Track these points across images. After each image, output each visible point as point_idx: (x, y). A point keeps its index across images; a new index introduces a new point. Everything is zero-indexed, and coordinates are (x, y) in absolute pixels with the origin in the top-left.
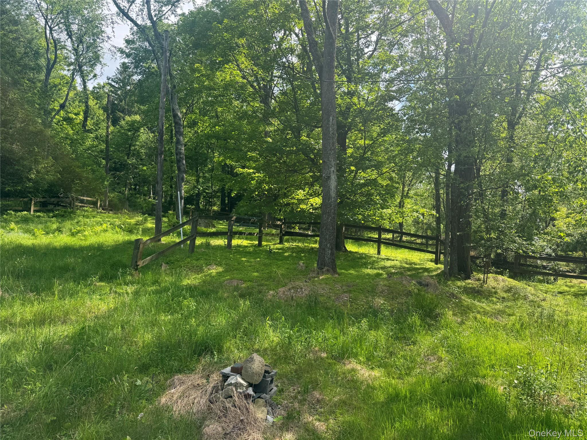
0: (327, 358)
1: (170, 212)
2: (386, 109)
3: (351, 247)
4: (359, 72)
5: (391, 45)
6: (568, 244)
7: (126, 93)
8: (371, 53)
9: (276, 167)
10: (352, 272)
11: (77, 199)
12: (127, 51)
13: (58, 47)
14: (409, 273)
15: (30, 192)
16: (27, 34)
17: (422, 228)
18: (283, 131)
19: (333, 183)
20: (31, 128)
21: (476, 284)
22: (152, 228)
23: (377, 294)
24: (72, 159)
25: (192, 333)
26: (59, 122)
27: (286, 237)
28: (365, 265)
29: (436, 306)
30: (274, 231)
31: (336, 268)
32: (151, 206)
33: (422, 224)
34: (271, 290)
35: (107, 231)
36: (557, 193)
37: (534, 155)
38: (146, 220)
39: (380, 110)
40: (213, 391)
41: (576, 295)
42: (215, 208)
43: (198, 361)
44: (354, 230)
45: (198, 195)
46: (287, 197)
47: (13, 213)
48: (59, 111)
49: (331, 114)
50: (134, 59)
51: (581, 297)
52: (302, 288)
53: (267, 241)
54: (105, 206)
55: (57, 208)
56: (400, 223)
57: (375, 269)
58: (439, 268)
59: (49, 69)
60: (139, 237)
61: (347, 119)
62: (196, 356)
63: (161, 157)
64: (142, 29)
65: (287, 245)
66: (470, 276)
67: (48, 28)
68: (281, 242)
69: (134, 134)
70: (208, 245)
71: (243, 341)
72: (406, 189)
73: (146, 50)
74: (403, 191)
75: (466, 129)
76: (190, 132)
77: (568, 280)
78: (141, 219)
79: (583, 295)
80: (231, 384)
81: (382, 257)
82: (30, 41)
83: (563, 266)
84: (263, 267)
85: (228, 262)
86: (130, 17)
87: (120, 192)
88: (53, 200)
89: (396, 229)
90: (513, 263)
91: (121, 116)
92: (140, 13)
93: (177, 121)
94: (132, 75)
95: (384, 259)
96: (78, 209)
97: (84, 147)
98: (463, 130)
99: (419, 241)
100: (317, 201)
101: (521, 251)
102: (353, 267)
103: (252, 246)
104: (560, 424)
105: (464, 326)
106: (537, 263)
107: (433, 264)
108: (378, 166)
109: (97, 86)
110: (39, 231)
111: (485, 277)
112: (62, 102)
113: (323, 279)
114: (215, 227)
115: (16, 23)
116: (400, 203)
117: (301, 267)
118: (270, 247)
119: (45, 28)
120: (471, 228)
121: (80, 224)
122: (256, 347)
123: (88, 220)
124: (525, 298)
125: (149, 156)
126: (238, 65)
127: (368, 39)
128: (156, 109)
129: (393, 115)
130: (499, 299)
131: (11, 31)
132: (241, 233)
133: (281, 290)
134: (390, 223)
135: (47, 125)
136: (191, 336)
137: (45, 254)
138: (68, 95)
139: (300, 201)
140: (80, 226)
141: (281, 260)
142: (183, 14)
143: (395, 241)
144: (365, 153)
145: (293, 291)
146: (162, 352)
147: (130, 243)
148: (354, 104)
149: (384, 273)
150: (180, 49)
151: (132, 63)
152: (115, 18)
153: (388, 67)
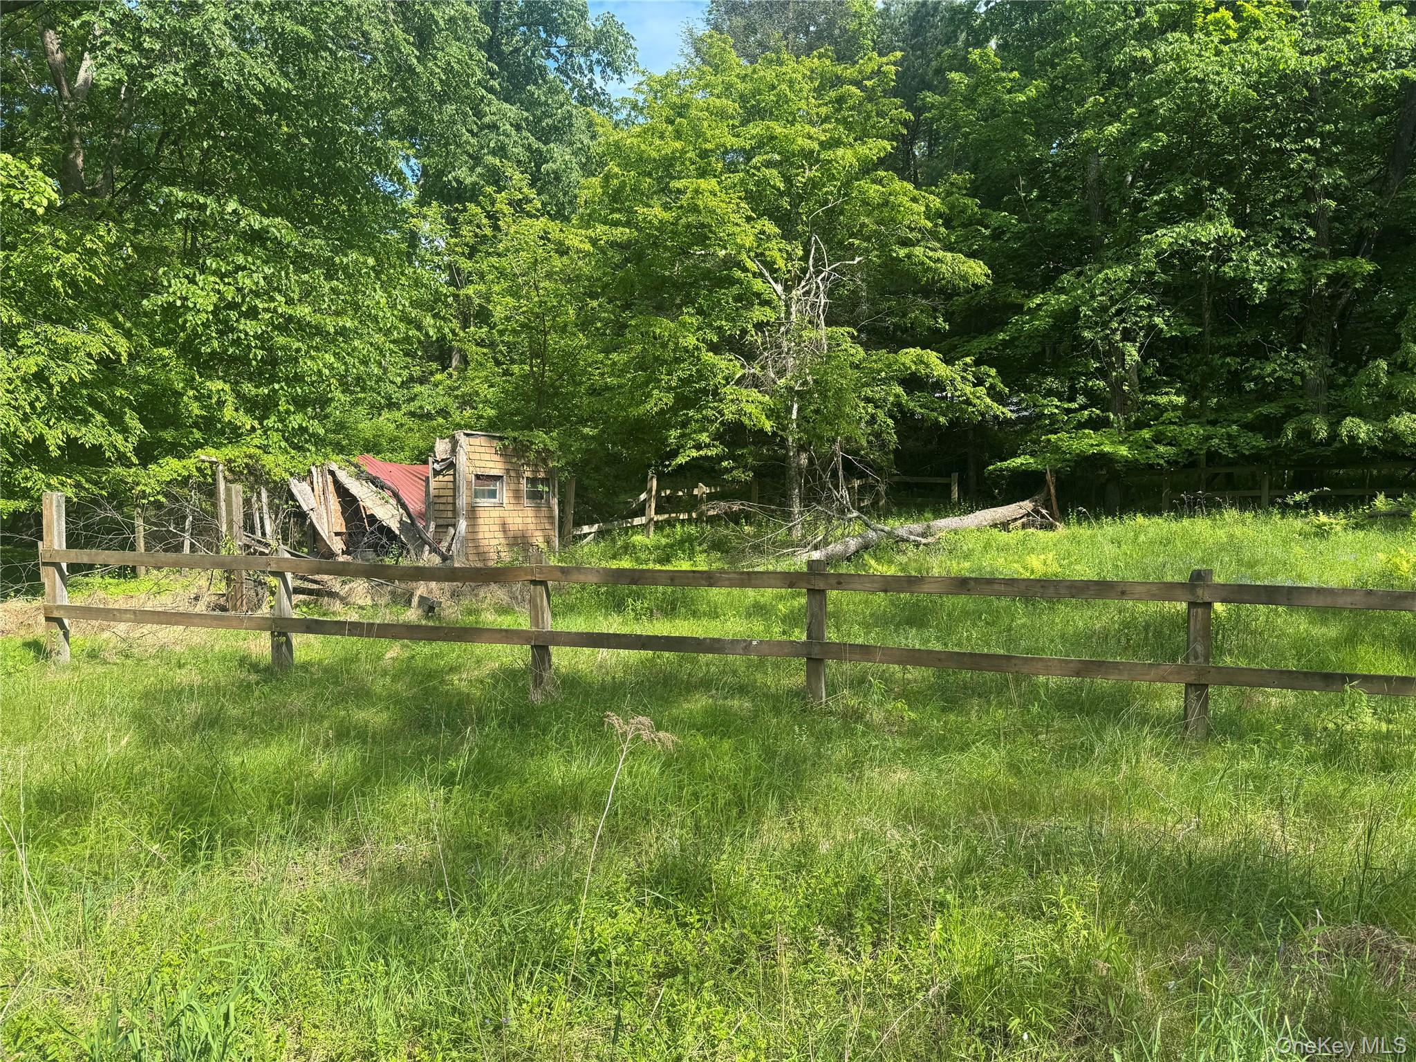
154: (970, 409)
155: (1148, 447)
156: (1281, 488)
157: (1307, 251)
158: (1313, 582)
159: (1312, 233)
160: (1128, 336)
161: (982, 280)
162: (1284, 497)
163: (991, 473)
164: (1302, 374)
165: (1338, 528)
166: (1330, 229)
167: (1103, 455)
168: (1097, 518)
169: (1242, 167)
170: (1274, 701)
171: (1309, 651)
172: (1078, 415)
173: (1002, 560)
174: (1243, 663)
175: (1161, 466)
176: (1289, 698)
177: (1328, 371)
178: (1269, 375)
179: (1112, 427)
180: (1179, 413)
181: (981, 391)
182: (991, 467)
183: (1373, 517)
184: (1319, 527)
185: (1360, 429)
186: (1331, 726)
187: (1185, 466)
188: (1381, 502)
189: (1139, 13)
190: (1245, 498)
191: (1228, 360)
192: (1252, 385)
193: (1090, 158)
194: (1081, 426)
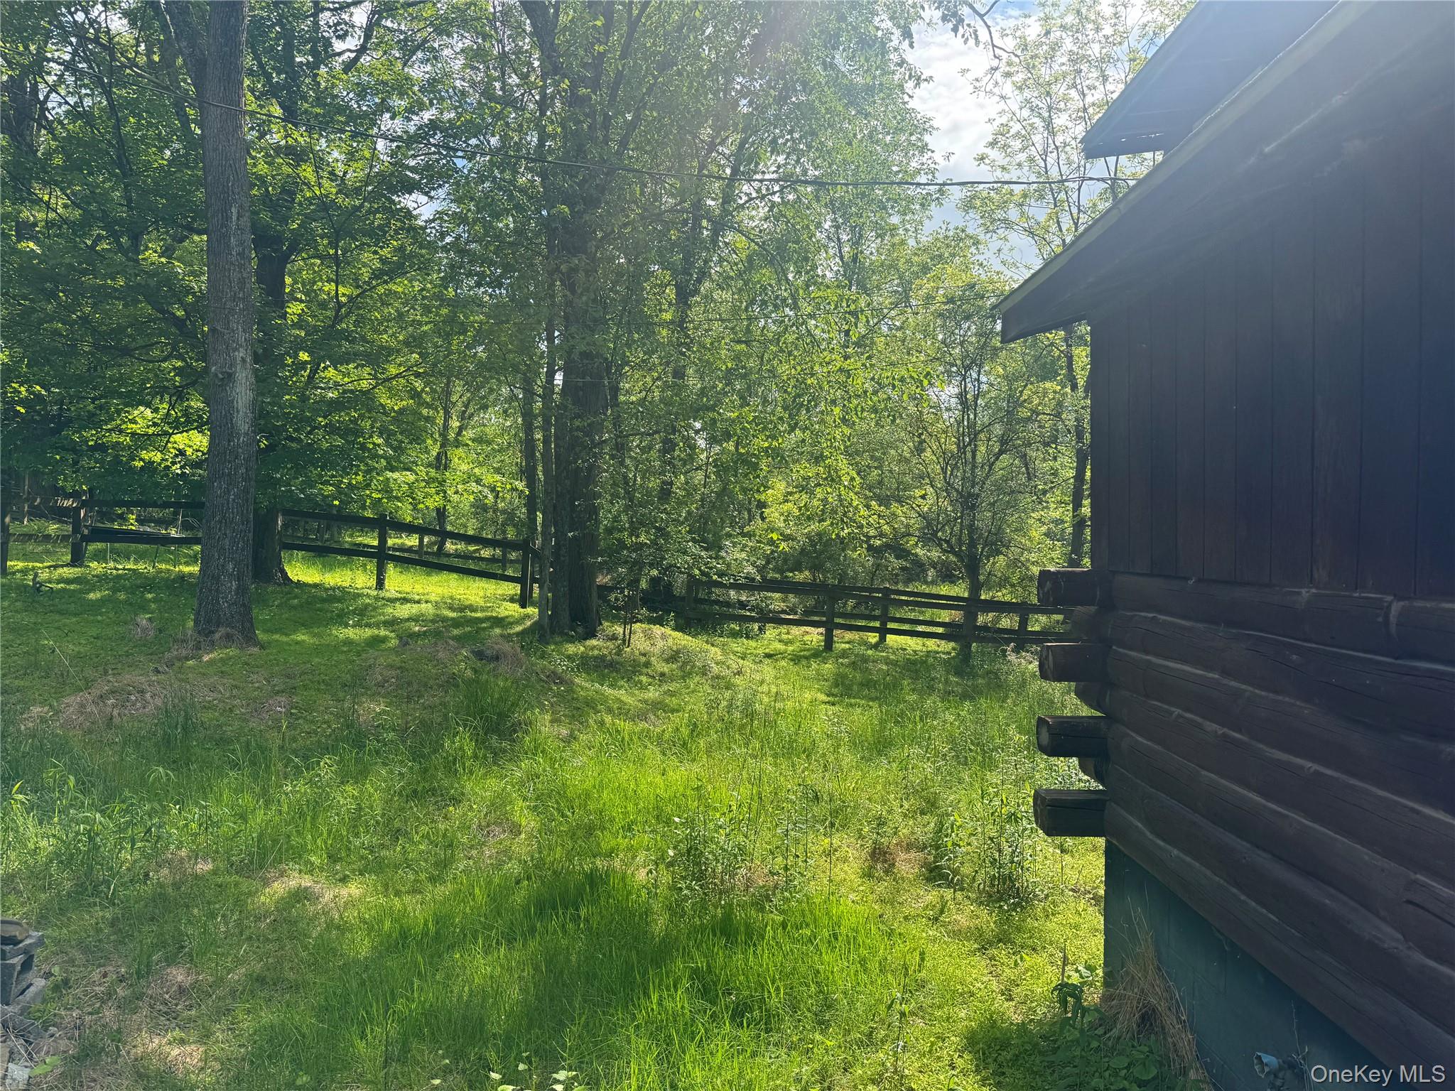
0: (215, 872)
2: (393, 212)
3: (301, 571)
4: (319, 101)
5: (409, 48)
6: (785, 557)
8: (353, 55)
9: (56, 333)
10: (303, 637)
14: (456, 632)
17: (495, 522)
18: (81, 227)
19: (242, 394)
21: (607, 648)
23: (367, 689)
27: (93, 547)
28: (341, 619)
29: (515, 704)
30: (53, 528)
31: (252, 629)
33: (494, 512)
34: (34, 702)
36: (766, 450)
37: (724, 367)
39: (377, 211)
41: (796, 659)
44: (316, 525)
46: (98, 425)
49: (235, 200)
51: (804, 662)
52: (142, 692)
53: (26, 557)
56: (438, 510)
57: (368, 625)
58: (528, 616)
61: (284, 220)
65: (96, 567)
66: (595, 631)
68: (77, 560)
72: (455, 424)
74: (446, 427)
75: (587, 290)
77: (784, 629)
79: (807, 658)
81: (388, 595)
83: (776, 601)
89: (430, 523)
90: (682, 599)
95: (393, 600)
98: (579, 292)
99: (486, 553)
100: (195, 442)
101: (697, 572)
102: (305, 625)
104: (747, 926)
105: (575, 746)
106: (729, 596)
107: (516, 606)
108: (377, 358)
111: (627, 632)
113: (211, 662)
116: (438, 457)
117: (144, 630)
118: (36, 575)
120: (598, 522)
124: (704, 671)
127: (345, 17)
129: (412, 229)
130: (653, 677)
133: (73, 700)
134: (415, 509)
139: (143, 441)
141: (75, 615)
143: (427, 553)
144: (338, 319)
145: (110, 702)
148: (305, 184)
149: (392, 635)
153: (399, 103)
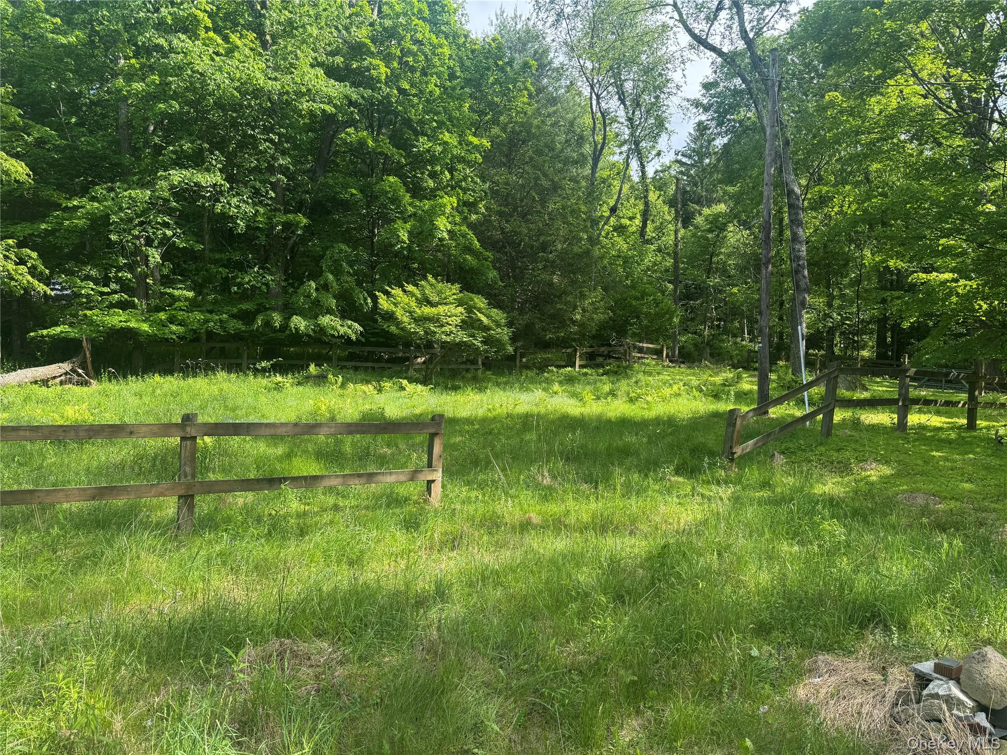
1: (781, 363)
7: (704, 170)
11: (635, 347)
12: (705, 102)
13: (607, 122)
15: (574, 340)
16: (567, 113)
20: (576, 249)
22: (751, 392)
24: (627, 286)
25: (844, 584)
26: (608, 234)
30: (1003, 398)
32: (745, 354)
35: (679, 395)
38: (739, 377)
40: (897, 700)
42: (865, 353)
43: (860, 637)
45: (831, 331)
47: (555, 370)
48: (608, 218)
50: (715, 112)
54: (673, 356)
55: (609, 361)
59: (596, 159)
60: (732, 407)
62: (856, 626)
63: (767, 268)
64: (729, 60)
67: (594, 97)
69: (718, 236)
70: (856, 424)
71: (952, 616)
73: (736, 92)
76: (815, 218)
78: (731, 375)
80: (936, 696)
82: (572, 124)
84: (984, 473)
85: (901, 458)
86: (710, 45)
87: (695, 333)
88: (602, 349)
91: (696, 210)
92: (727, 33)
93: (792, 201)
94: (714, 139)
96: (635, 362)
97: (643, 267)
103: (952, 428)
109: (660, 169)
110: (587, 394)
112: (612, 203)
114: (867, 390)
115: (553, 101)
119: (591, 98)
121: (640, 384)
122: (984, 633)
123: (651, 378)
125: (742, 269)
126: (915, 75)
128: (754, 188)
131: (549, 115)
132: (927, 402)
135: (593, 241)
136: (841, 589)
137: (597, 428)
138: (621, 190)
140: (640, 388)
142: (804, 10)
146: (791, 608)
147: (716, 415)
150: (794, 75)
151: (712, 120)
152: (687, 54)
154: (13, 283)
155: (163, 326)
156: (256, 358)
157: (269, 205)
158: (272, 420)
159: (273, 195)
160: (149, 242)
161: (23, 178)
162: (255, 364)
163: (33, 338)
164: (267, 285)
165: (288, 385)
166: (284, 195)
167: (130, 330)
168: (125, 377)
169: (230, 141)
170: (240, 501)
171: (264, 465)
172: (110, 298)
173: (39, 411)
174: (220, 477)
175: (174, 339)
176: (250, 496)
177: (283, 284)
178: (247, 283)
179: (137, 309)
180: (187, 303)
181: (23, 269)
182: (32, 334)
183: (308, 378)
184: (277, 384)
185: (299, 323)
186: (274, 513)
187: (191, 341)
188: (312, 368)
189: (157, 10)
190: (231, 364)
191: (220, 269)
192: (236, 289)
193: (122, 105)
194: (112, 306)
